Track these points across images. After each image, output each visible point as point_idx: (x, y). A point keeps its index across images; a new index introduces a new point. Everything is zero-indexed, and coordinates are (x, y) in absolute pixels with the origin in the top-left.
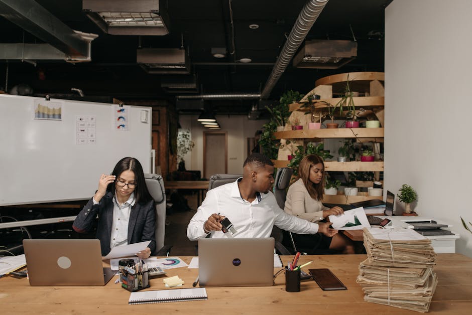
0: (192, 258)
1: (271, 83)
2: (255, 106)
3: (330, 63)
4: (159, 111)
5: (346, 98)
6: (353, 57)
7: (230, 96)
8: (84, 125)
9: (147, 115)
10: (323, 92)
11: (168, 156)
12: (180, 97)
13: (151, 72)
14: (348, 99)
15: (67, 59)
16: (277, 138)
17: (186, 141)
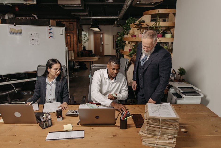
0: (79, 106)
1: (123, 12)
2: (116, 21)
3: (150, 4)
4: (73, 24)
5: (157, 22)
6: (161, 2)
7: (104, 17)
8: (33, 37)
9: (63, 31)
10: (146, 18)
11: (78, 44)
12: (81, 18)
13: (65, 8)
14: (158, 23)
15: (25, 3)
16: (124, 41)
17: (85, 37)
